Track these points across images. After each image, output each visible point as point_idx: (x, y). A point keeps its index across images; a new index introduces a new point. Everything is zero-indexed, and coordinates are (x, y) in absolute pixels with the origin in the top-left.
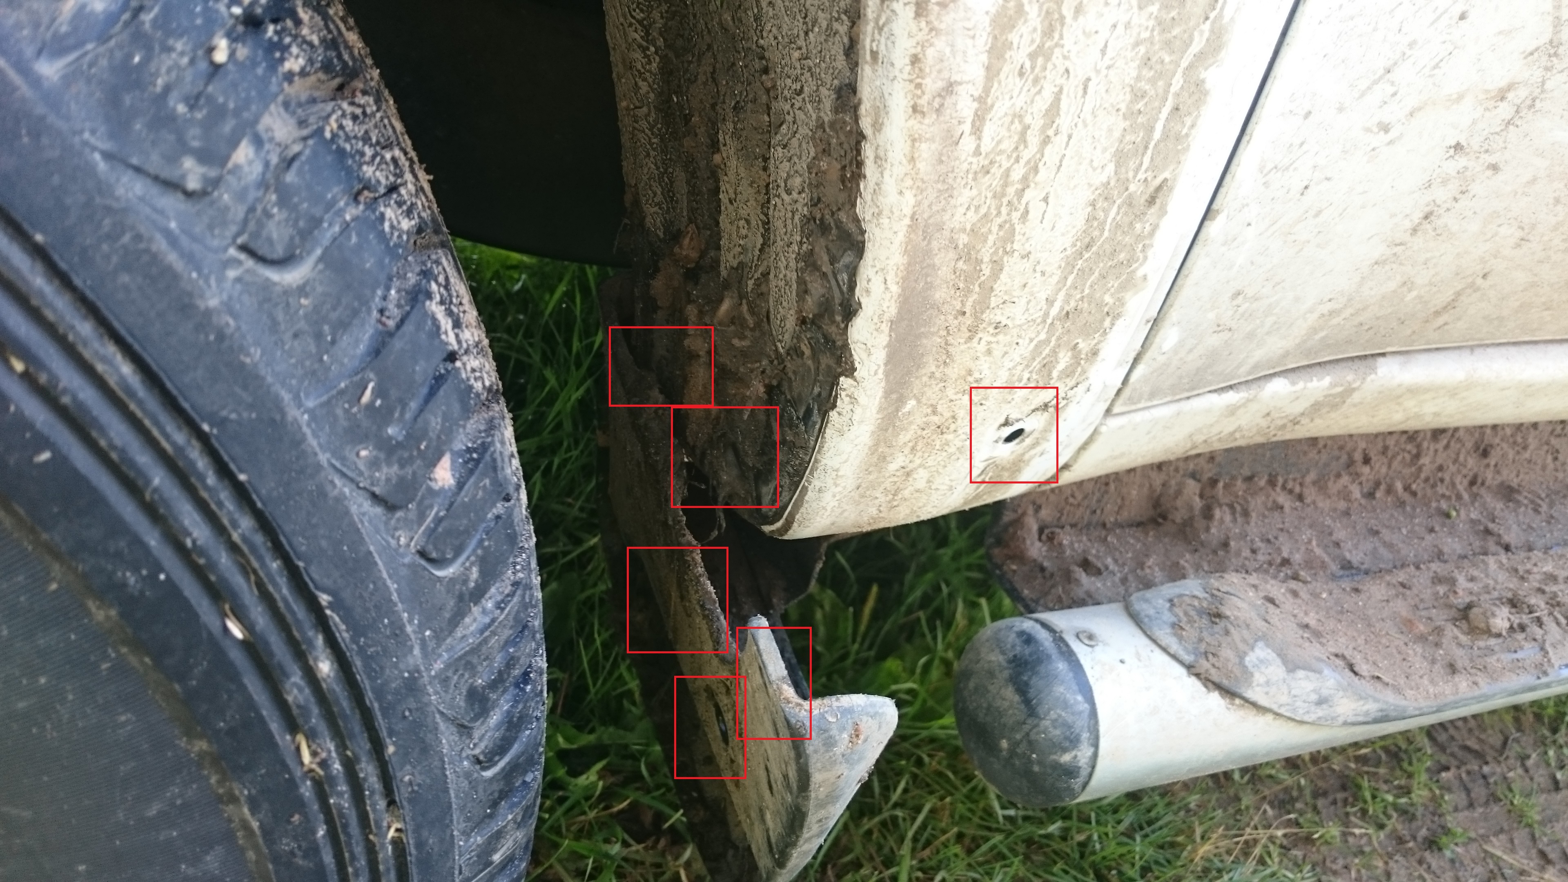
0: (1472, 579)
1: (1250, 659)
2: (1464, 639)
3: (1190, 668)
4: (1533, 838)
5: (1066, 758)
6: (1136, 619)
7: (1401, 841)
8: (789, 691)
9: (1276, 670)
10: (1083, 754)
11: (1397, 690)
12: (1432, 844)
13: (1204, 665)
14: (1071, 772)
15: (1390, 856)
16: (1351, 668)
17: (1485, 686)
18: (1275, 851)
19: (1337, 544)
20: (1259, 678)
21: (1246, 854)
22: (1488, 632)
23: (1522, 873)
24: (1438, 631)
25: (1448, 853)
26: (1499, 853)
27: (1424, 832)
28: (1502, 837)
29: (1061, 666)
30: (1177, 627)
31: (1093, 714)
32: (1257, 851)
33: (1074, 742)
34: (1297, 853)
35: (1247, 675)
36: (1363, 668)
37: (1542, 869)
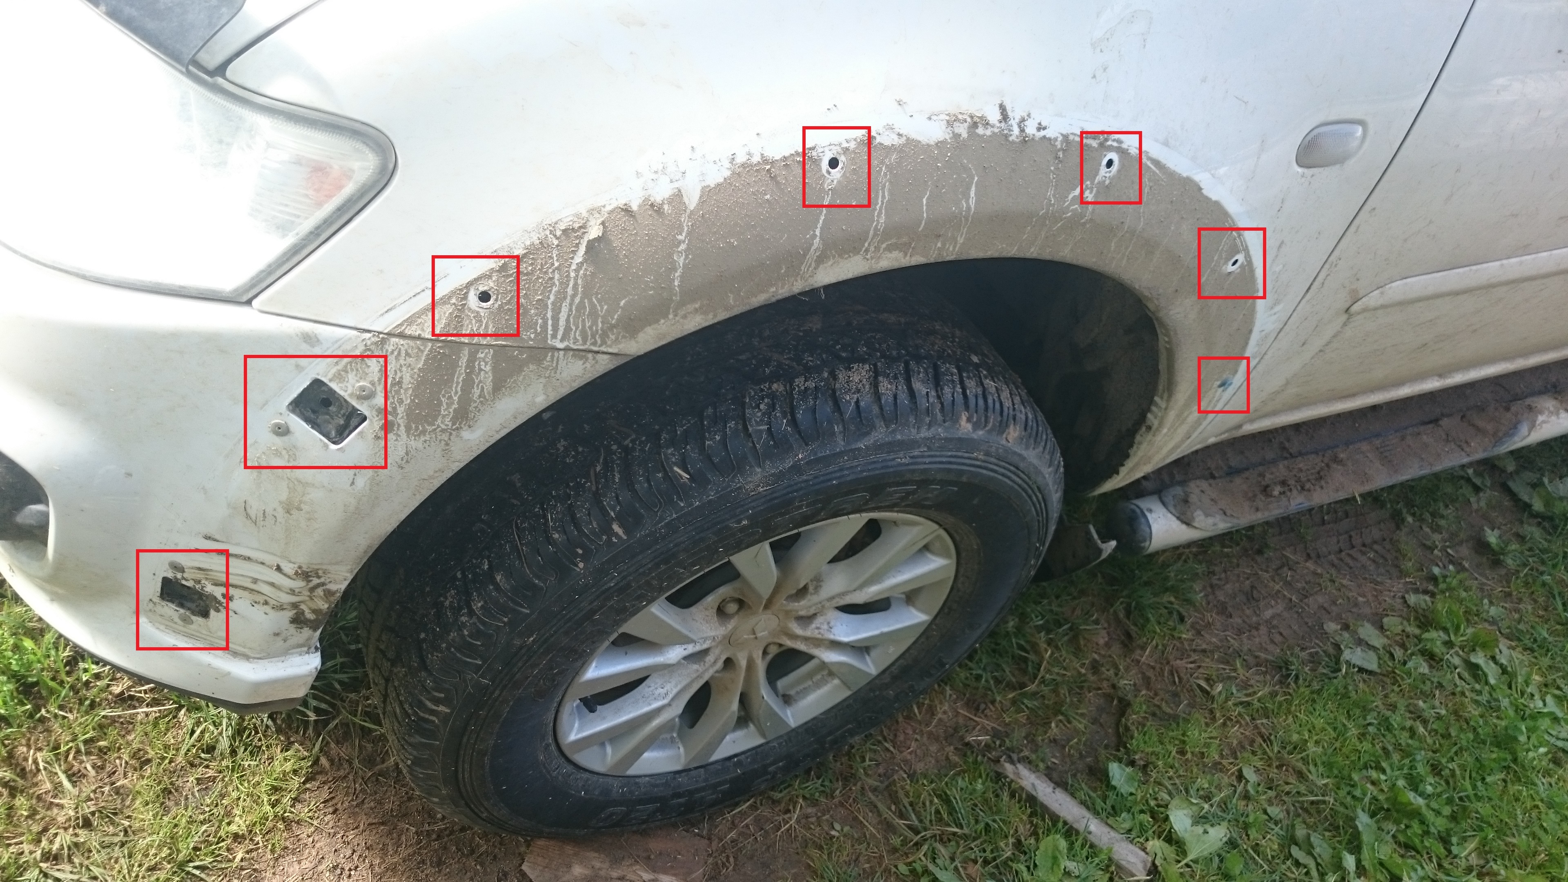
0: (1272, 473)
1: (1195, 514)
2: (1263, 498)
3: (1178, 518)
4: (1306, 548)
5: (1143, 545)
6: (1164, 504)
7: (1246, 550)
8: (1099, 542)
9: (1202, 517)
10: (1147, 543)
11: (1238, 518)
12: (1260, 552)
13: (1182, 517)
14: (1143, 548)
15: (1240, 557)
16: (1225, 513)
17: (1266, 514)
18: (1191, 556)
19: (1227, 460)
20: (1197, 520)
21: (1179, 558)
22: (1271, 496)
23: (1298, 563)
24: (1255, 496)
25: (1266, 555)
26: (1288, 555)
27: (1257, 547)
28: (1292, 548)
29: (1143, 520)
30: (1175, 506)
31: (1151, 533)
32: (1184, 557)
33: (1145, 541)
34: (1201, 557)
35: (1193, 518)
36: (1229, 512)
37: (1306, 561)
